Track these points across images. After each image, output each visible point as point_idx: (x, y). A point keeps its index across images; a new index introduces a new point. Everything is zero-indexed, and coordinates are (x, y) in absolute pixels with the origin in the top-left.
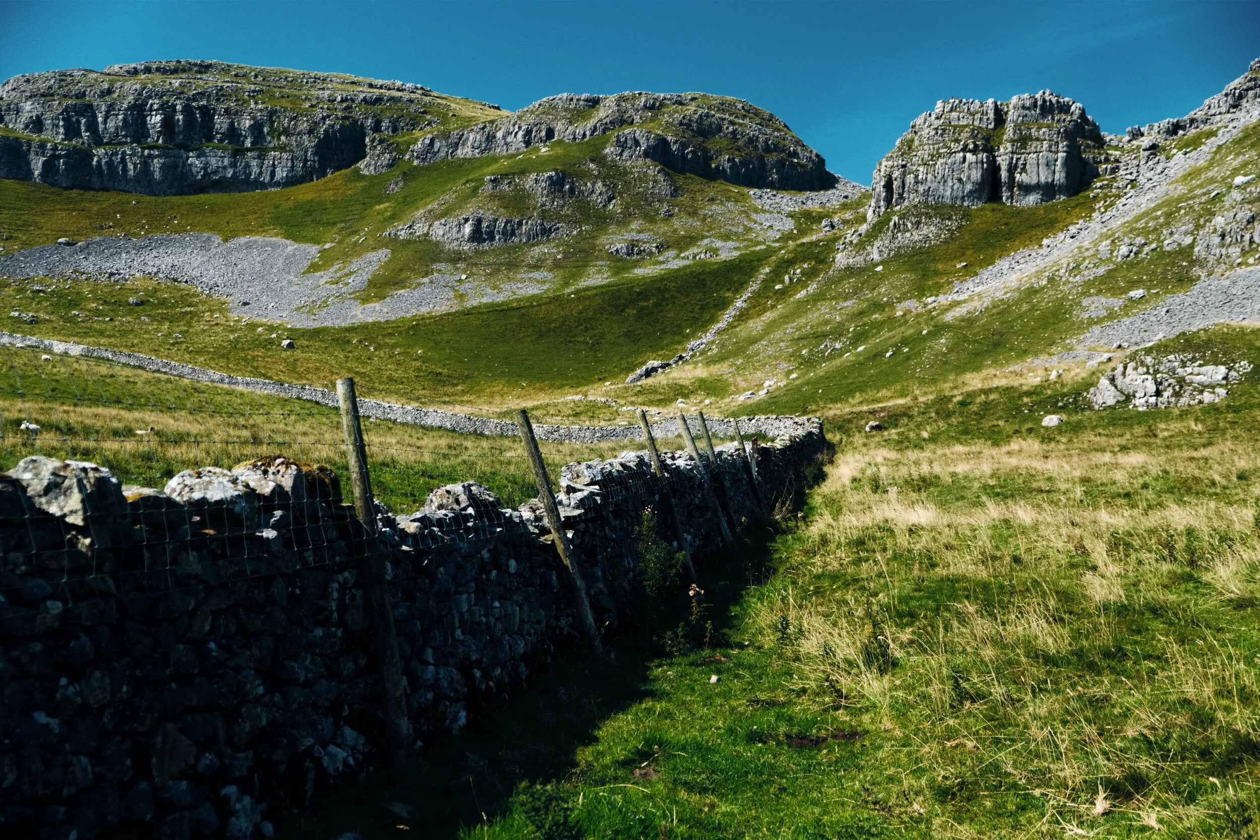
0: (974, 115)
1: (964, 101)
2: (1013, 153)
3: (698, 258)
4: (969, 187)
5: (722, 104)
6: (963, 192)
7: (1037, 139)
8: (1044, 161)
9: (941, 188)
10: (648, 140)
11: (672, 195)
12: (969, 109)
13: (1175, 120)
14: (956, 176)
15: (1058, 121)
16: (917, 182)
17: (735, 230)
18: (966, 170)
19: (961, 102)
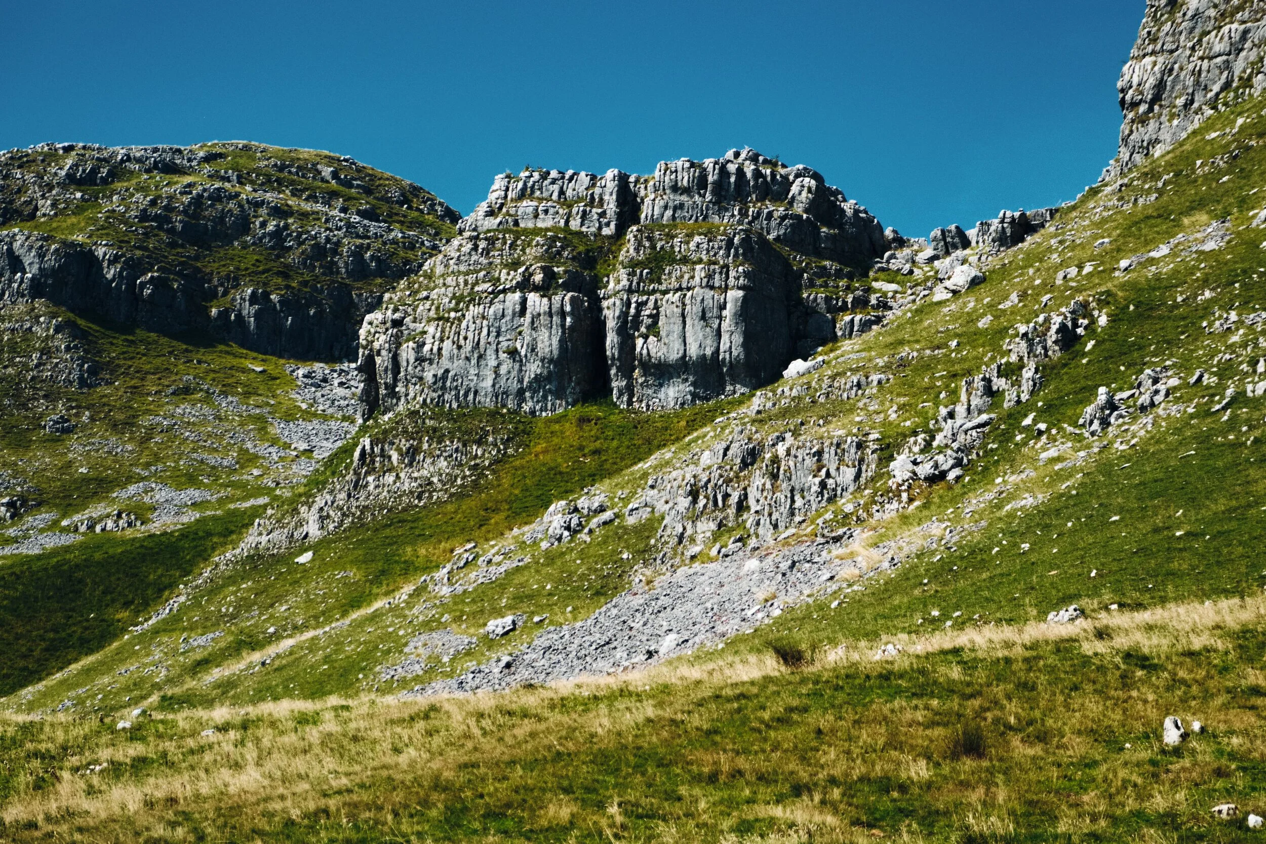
0: (570, 206)
1: (554, 174)
2: (630, 291)
3: (98, 529)
4: (533, 369)
5: (281, 169)
6: (521, 381)
7: (685, 260)
8: (697, 309)
9: (473, 371)
10: (41, 255)
11: (82, 382)
12: (562, 192)
13: (1017, 214)
14: (504, 345)
15: (756, 217)
16: (420, 360)
17: (212, 459)
18: (526, 329)
19: (547, 174)
